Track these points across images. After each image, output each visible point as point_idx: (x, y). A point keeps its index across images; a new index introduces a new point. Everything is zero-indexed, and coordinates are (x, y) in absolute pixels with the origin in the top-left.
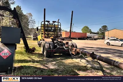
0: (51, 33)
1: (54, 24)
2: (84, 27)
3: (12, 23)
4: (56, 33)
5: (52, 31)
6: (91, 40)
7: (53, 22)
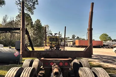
0: (54, 42)
1: (55, 36)
2: (102, 35)
3: (33, 34)
4: (57, 42)
5: (55, 41)
6: (107, 48)
7: (55, 34)
